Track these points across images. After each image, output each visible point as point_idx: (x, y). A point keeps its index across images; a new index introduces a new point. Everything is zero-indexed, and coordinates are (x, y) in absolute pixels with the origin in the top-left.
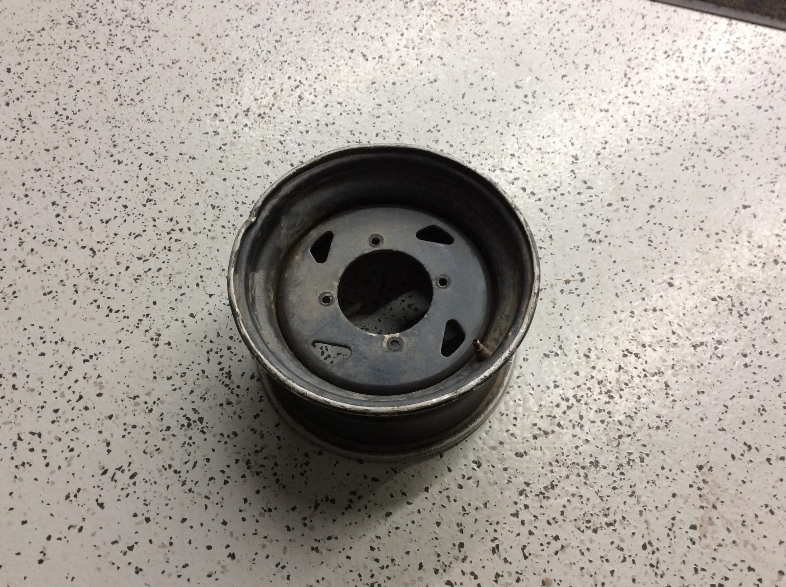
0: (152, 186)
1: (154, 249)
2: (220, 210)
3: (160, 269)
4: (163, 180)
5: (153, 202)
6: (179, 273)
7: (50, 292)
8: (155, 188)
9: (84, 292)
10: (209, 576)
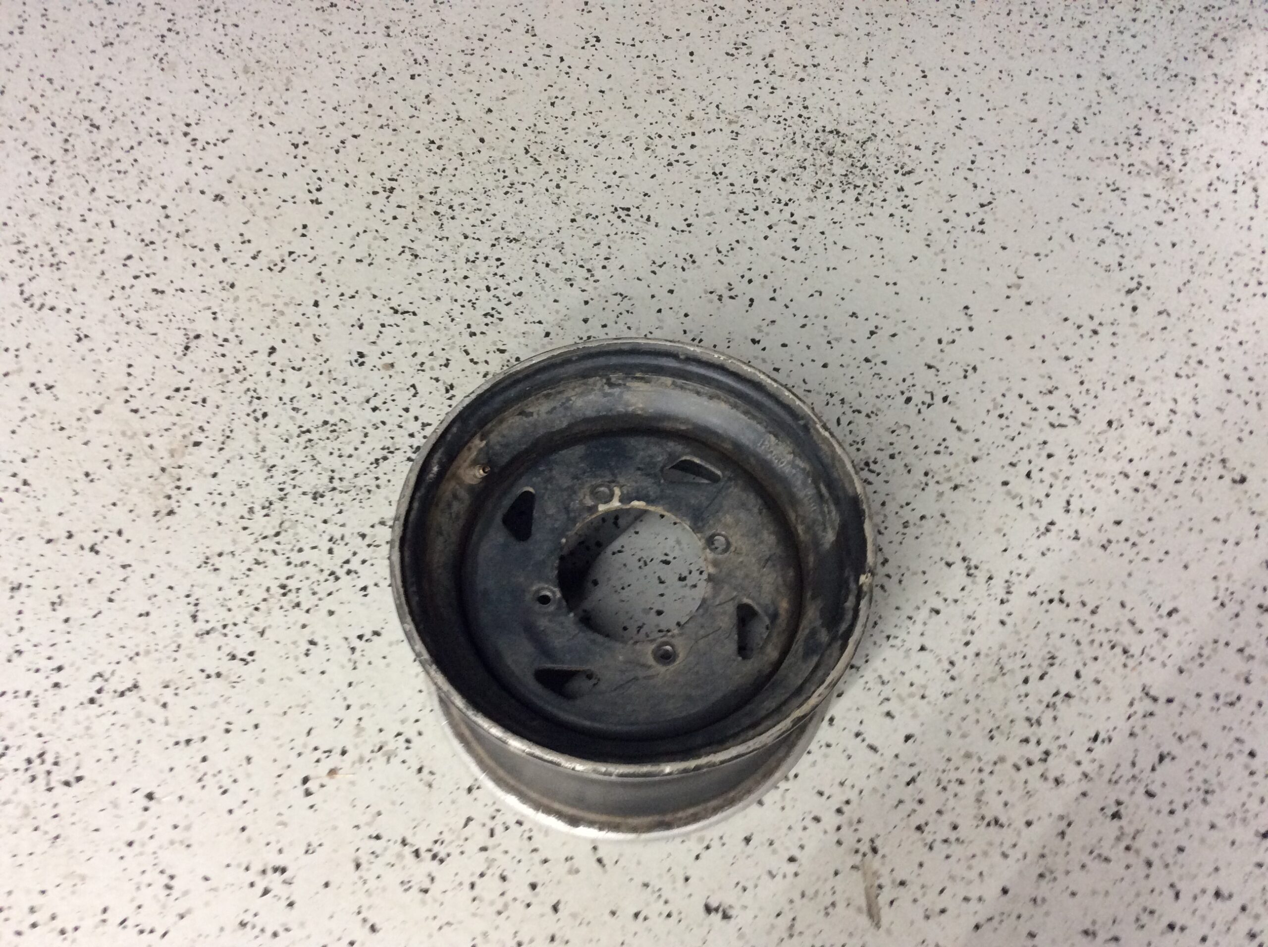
0: (1128, 848)
1: (1055, 718)
2: (983, 818)
3: (1026, 681)
4: (1116, 868)
5: (1110, 812)
6: (993, 680)
7: (1170, 614)
8: (1123, 845)
9: (1119, 623)
10: (773, 322)
